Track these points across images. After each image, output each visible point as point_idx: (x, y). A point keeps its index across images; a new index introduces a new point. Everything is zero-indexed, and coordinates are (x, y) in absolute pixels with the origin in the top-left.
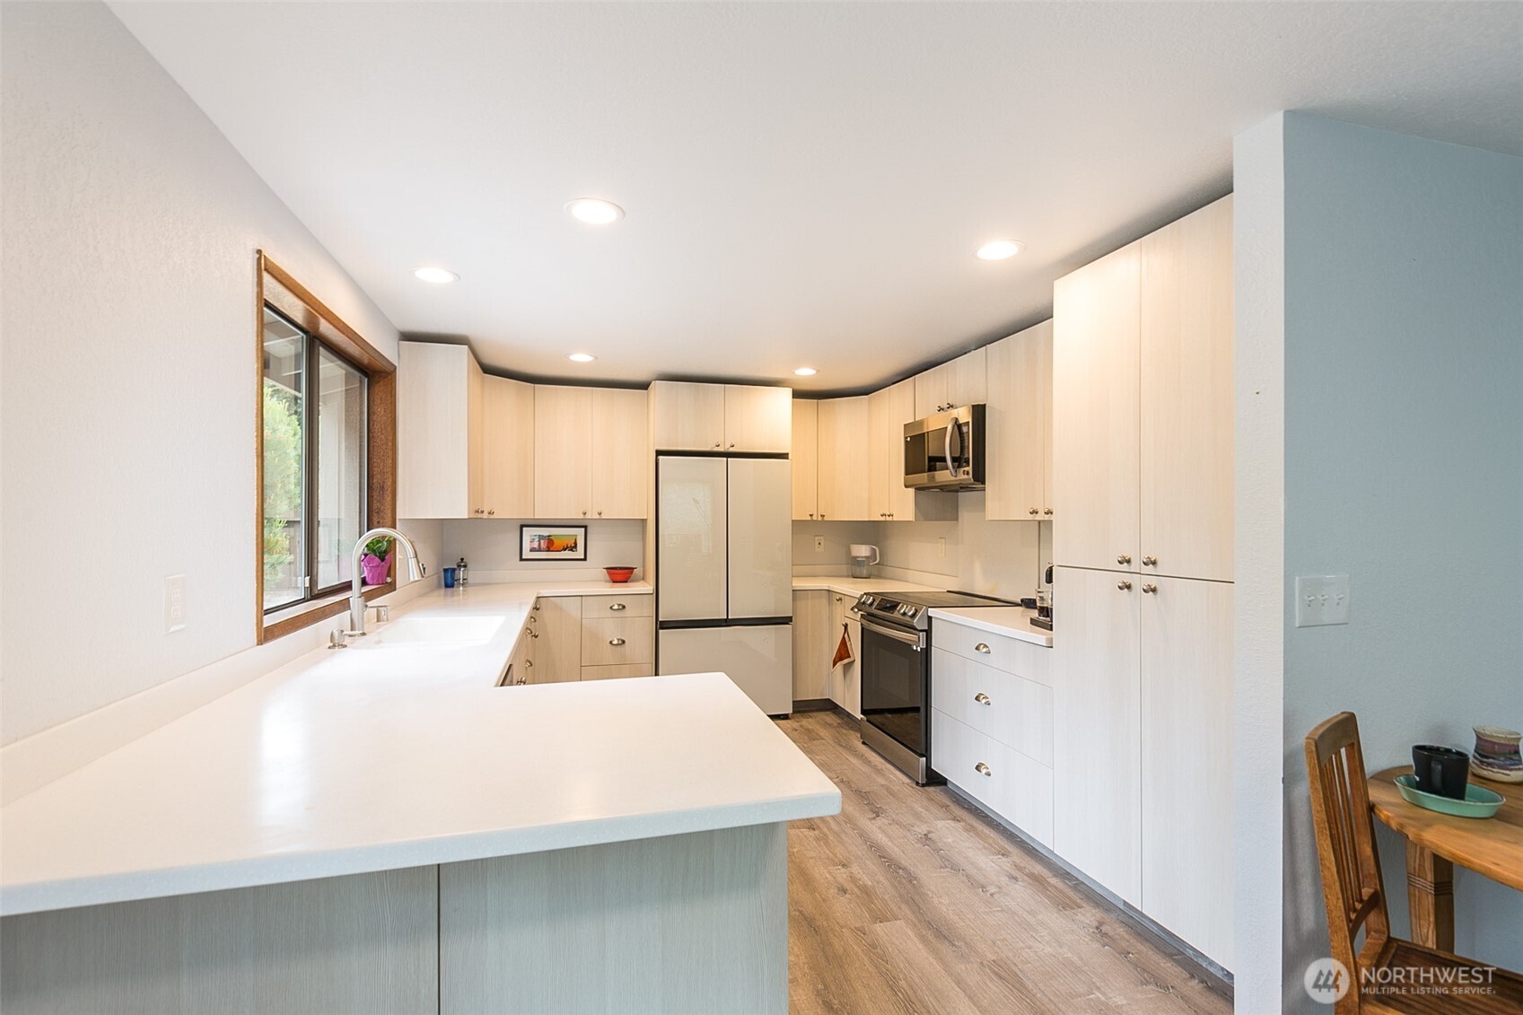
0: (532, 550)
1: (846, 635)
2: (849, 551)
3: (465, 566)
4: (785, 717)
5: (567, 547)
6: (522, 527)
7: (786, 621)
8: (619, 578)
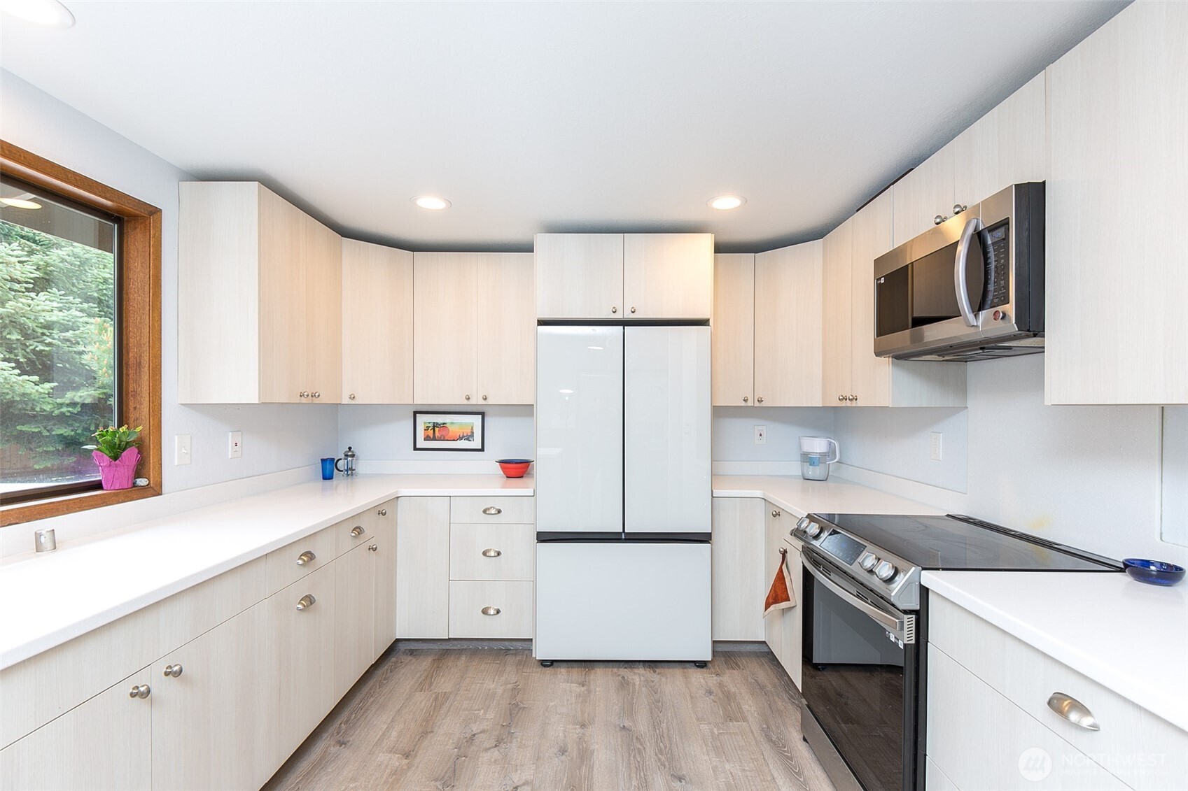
0: (427, 438)
1: (784, 566)
2: (800, 446)
3: (353, 456)
4: (702, 665)
5: (463, 436)
6: (415, 413)
7: (704, 538)
8: (512, 473)
